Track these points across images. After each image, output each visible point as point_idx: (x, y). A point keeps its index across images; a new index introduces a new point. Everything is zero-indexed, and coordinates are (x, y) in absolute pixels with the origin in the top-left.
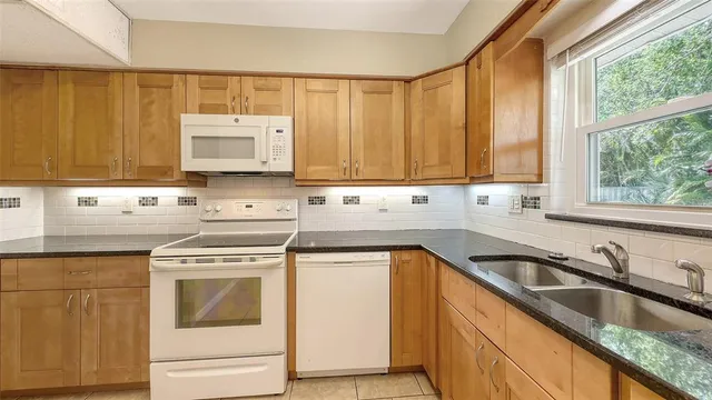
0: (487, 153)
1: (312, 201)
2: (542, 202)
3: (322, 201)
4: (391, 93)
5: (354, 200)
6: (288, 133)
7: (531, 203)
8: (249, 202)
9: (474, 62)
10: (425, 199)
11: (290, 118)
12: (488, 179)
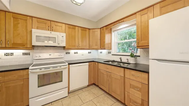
0: (104, 45)
1: (66, 53)
2: (111, 53)
3: (69, 53)
4: (86, 31)
5: (77, 53)
6: (65, 37)
7: (109, 53)
8: (50, 54)
9: (102, 29)
10: (91, 52)
12: (105, 49)
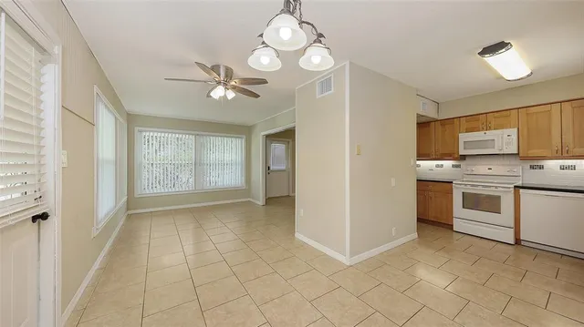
1: (532, 167)
3: (541, 167)
11: (516, 129)
